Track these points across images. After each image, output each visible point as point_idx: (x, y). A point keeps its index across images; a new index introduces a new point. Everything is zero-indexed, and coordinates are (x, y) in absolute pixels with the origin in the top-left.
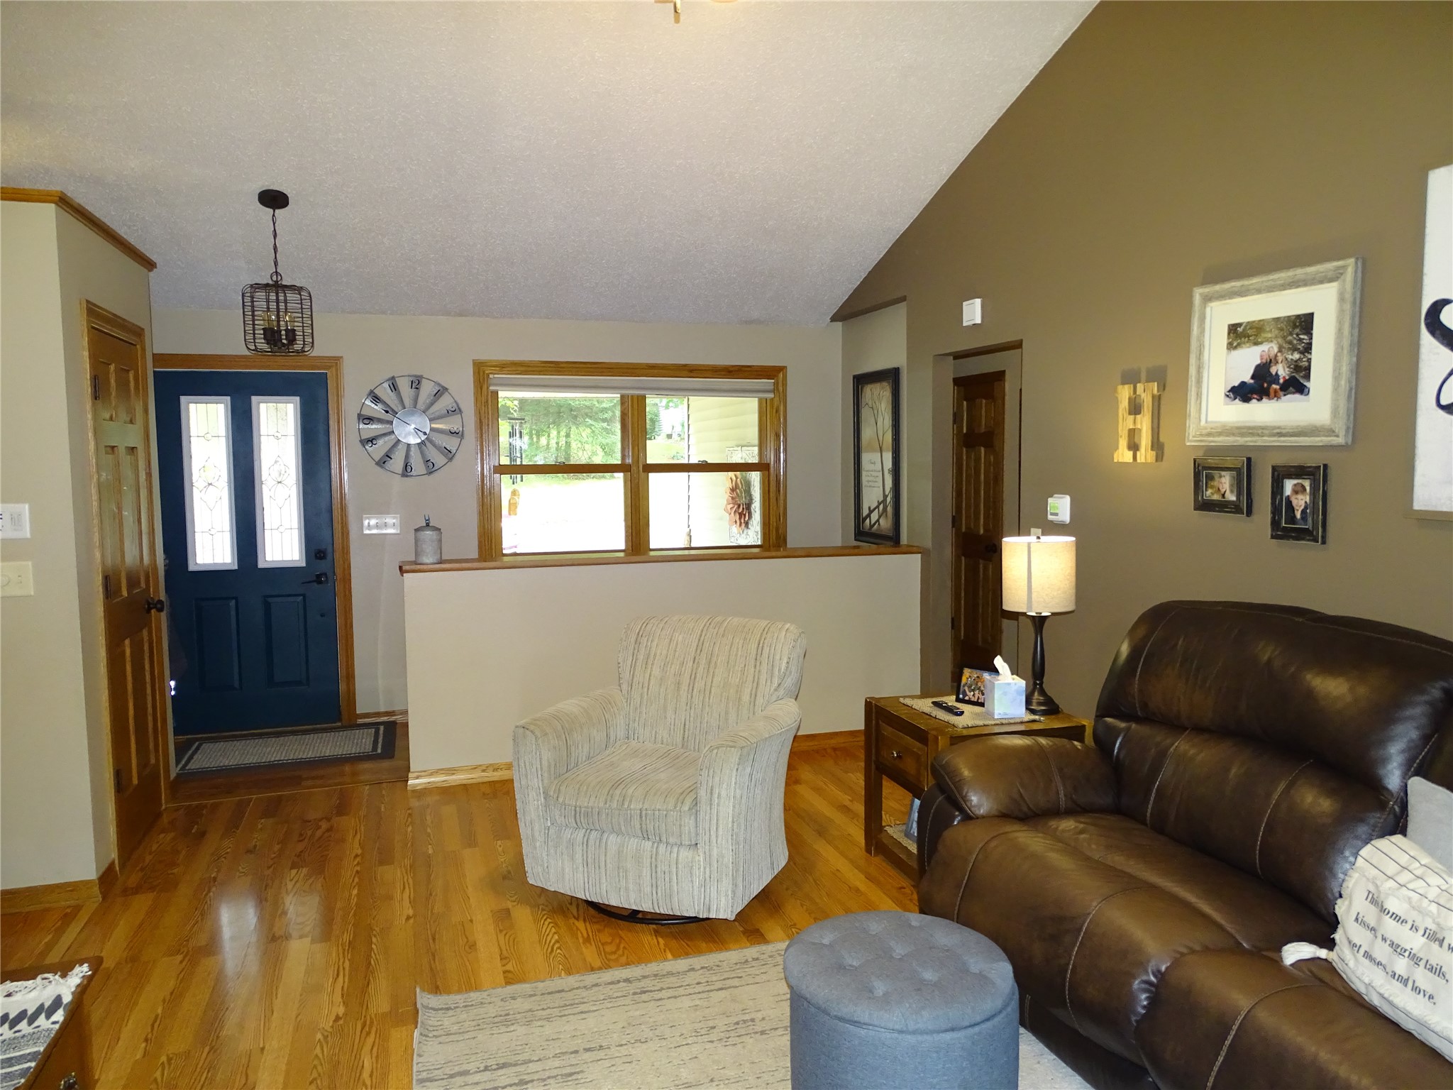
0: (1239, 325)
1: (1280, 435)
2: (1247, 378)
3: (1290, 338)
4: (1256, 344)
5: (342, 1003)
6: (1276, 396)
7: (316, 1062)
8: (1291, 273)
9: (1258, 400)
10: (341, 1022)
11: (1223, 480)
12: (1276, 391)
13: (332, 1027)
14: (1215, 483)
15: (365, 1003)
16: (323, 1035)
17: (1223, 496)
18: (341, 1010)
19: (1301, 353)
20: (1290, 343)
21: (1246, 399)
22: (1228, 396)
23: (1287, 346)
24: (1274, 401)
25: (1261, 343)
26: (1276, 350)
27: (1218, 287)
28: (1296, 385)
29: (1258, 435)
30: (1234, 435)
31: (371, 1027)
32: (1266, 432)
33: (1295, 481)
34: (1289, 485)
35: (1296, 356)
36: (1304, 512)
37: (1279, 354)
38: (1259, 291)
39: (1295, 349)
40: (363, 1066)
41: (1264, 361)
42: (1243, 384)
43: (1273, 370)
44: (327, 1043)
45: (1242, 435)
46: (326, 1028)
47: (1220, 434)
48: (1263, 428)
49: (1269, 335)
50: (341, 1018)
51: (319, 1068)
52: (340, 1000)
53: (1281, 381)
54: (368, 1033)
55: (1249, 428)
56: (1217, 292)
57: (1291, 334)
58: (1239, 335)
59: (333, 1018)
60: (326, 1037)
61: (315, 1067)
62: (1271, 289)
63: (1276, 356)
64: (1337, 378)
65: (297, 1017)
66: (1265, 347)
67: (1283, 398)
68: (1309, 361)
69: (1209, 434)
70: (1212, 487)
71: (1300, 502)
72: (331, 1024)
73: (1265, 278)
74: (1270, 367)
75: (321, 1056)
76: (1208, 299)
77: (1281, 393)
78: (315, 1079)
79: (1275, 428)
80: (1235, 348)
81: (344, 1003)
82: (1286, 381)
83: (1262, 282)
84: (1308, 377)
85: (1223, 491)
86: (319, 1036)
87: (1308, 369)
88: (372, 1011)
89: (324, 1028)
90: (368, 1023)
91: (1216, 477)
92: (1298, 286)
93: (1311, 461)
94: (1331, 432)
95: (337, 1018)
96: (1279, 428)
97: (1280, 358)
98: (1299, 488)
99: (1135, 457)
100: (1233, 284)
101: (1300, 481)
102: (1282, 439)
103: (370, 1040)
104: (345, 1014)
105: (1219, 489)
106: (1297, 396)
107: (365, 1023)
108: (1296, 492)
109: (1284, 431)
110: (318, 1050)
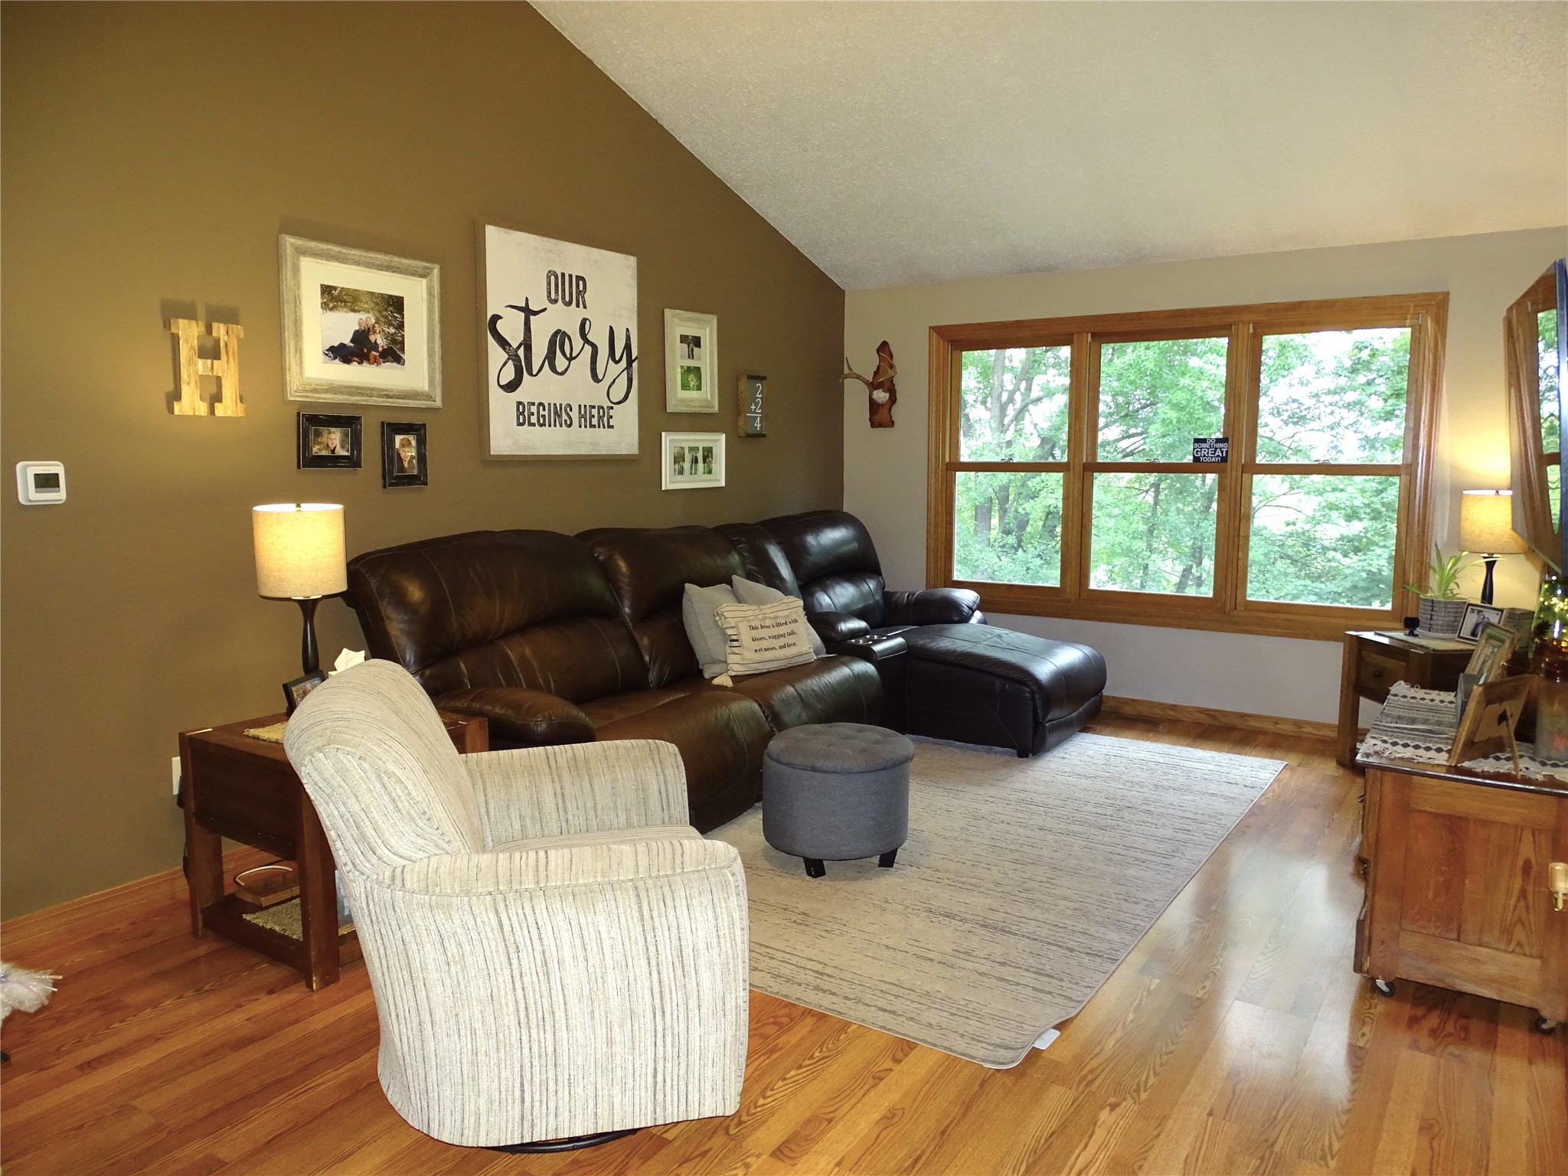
0: (335, 288)
1: (388, 396)
2: (347, 340)
3: (385, 313)
4: (354, 311)
5: (1099, 1123)
6: (376, 362)
7: (1159, 1070)
8: (388, 258)
9: (359, 363)
10: (1112, 1100)
11: (333, 436)
12: (375, 357)
13: (1125, 1099)
14: (324, 440)
15: (1073, 1108)
16: (1139, 1096)
17: (333, 451)
18: (1104, 1115)
19: (395, 328)
20: (386, 317)
21: (347, 360)
22: (327, 355)
23: (383, 320)
24: (374, 366)
25: (359, 311)
26: (373, 321)
27: (313, 244)
28: (393, 354)
29: (367, 395)
30: (342, 393)
31: (1084, 1078)
32: (375, 393)
33: (402, 437)
34: (398, 439)
35: (392, 330)
36: (410, 461)
37: (376, 325)
38: (358, 263)
39: (390, 325)
40: (1117, 1042)
41: (363, 328)
42: (342, 346)
43: (372, 338)
44: (1139, 1086)
45: (351, 394)
46: (1132, 1102)
47: (327, 391)
48: (372, 389)
49: (366, 306)
50: (1110, 1105)
51: (1158, 1061)
52: (1098, 1131)
53: (380, 349)
54: (1092, 1071)
55: (358, 388)
56: (312, 248)
57: (386, 310)
58: (333, 298)
59: (1118, 1110)
60: (1137, 1091)
61: (1162, 1065)
62: (370, 265)
63: (374, 326)
64: (431, 354)
65: (1158, 1136)
66: (363, 316)
67: (383, 364)
68: (403, 336)
69: (315, 391)
70: (318, 443)
71: (409, 453)
72: (1124, 1103)
73: (364, 254)
74: (368, 335)
75: (1151, 1073)
76: (301, 252)
77: (381, 360)
78: (1167, 1054)
79: (383, 390)
80: (332, 309)
81: (1095, 1123)
82: (384, 350)
83: (361, 256)
84: (403, 350)
85: (332, 447)
86: (1144, 1096)
87: (402, 343)
88: (1070, 1095)
89: (1135, 1103)
90: (1085, 1083)
91: (325, 434)
92: (394, 272)
93: (417, 420)
94: (429, 397)
95: (1114, 1107)
96: (386, 390)
97: (378, 329)
98: (406, 442)
99: (212, 411)
100: (330, 247)
101: (406, 436)
102: (390, 400)
103: (1094, 1064)
104: (1102, 1107)
105: (328, 445)
106: (395, 364)
107: (1087, 1085)
108: (403, 446)
109: (391, 394)
110: (1152, 1080)
